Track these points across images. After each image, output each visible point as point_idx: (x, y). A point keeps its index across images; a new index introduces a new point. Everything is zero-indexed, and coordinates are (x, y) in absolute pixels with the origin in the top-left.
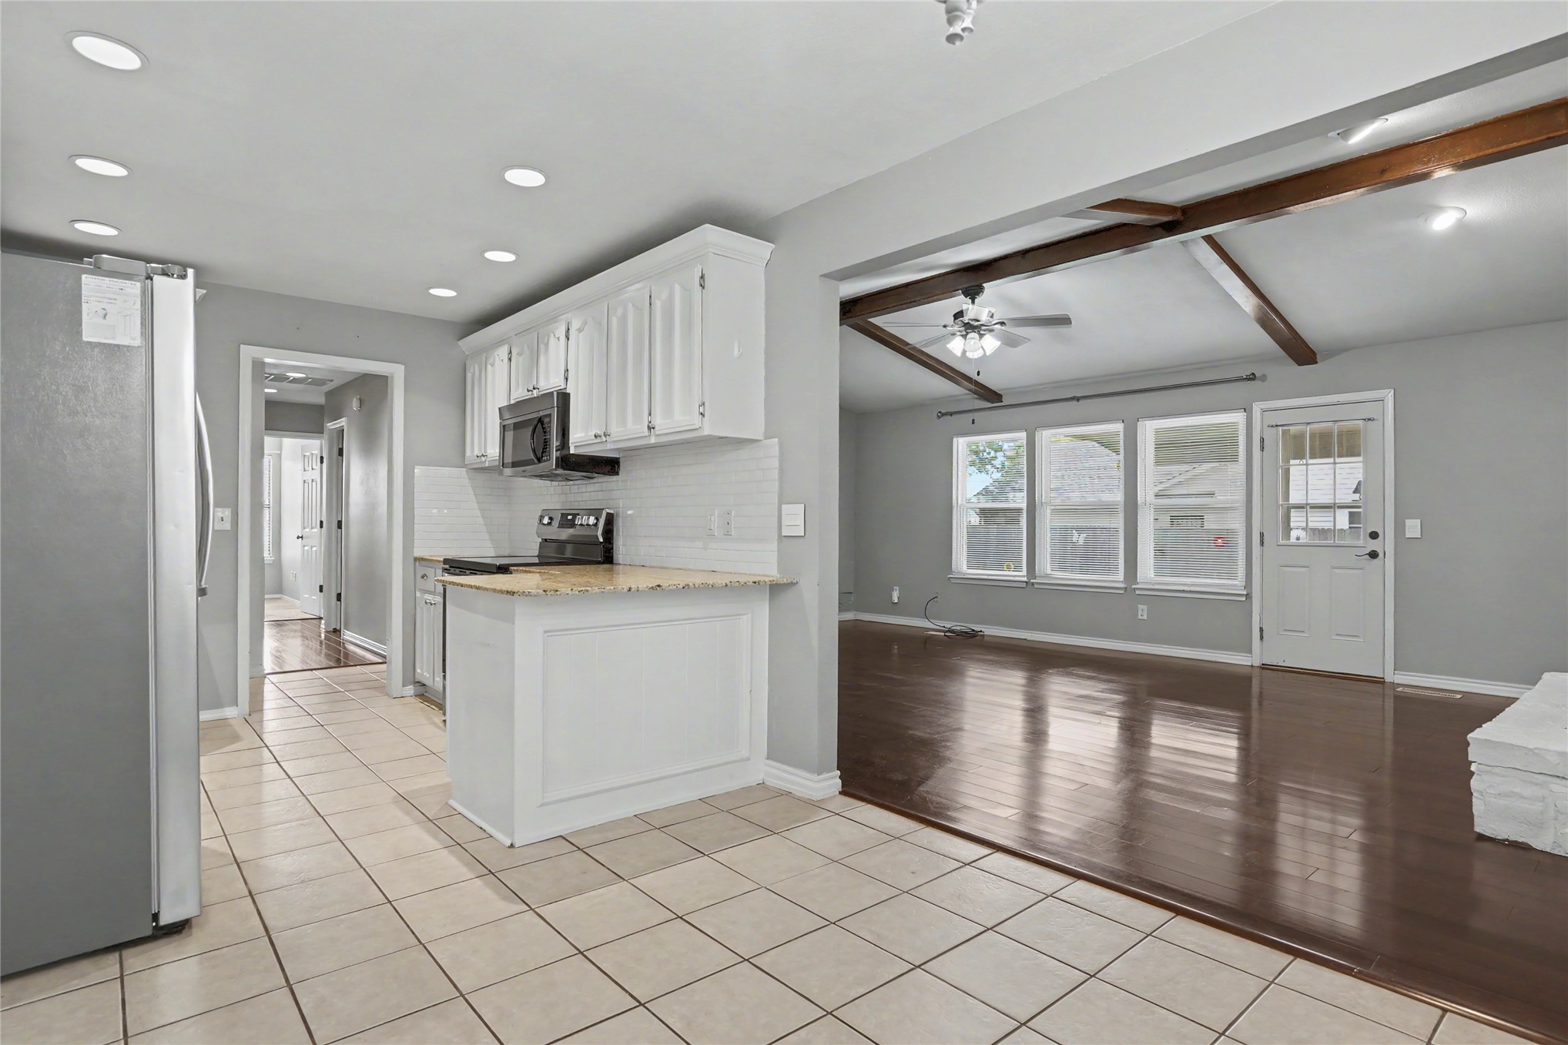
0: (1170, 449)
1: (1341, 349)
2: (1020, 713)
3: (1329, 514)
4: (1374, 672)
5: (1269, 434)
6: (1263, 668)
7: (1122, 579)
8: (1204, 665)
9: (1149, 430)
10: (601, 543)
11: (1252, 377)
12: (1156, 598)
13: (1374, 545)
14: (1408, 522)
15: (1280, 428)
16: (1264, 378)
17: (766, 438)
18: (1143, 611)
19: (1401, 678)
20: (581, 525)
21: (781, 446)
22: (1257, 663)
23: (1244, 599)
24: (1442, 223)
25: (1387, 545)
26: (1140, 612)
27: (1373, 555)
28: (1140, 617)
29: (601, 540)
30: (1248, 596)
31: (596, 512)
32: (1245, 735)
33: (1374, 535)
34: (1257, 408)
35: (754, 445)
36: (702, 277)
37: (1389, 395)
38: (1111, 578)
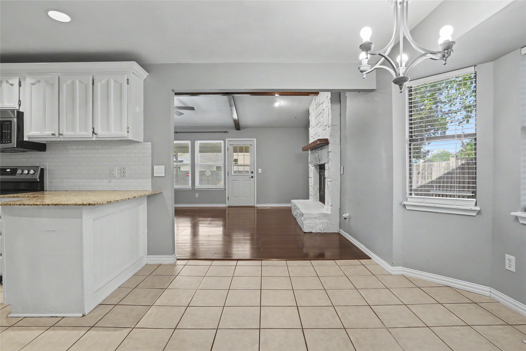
0: (204, 149)
1: (246, 127)
2: (190, 227)
3: (243, 167)
4: (252, 205)
5: (230, 147)
6: (229, 207)
7: (191, 186)
8: (216, 208)
9: (198, 143)
10: (39, 181)
11: (226, 132)
12: (201, 191)
13: (252, 175)
14: (259, 169)
15: (232, 146)
16: (228, 132)
17: (144, 142)
18: (197, 195)
19: (258, 205)
20: (19, 174)
21: (152, 145)
22: (227, 206)
23: (224, 190)
24: (277, 104)
25: (255, 175)
26: (196, 195)
27: (252, 177)
28: (196, 197)
29: (38, 180)
30: (225, 189)
31: (35, 168)
32: (224, 226)
33: (252, 172)
34: (227, 140)
35: (138, 144)
36: (128, 80)
37: (255, 140)
38: (187, 186)
